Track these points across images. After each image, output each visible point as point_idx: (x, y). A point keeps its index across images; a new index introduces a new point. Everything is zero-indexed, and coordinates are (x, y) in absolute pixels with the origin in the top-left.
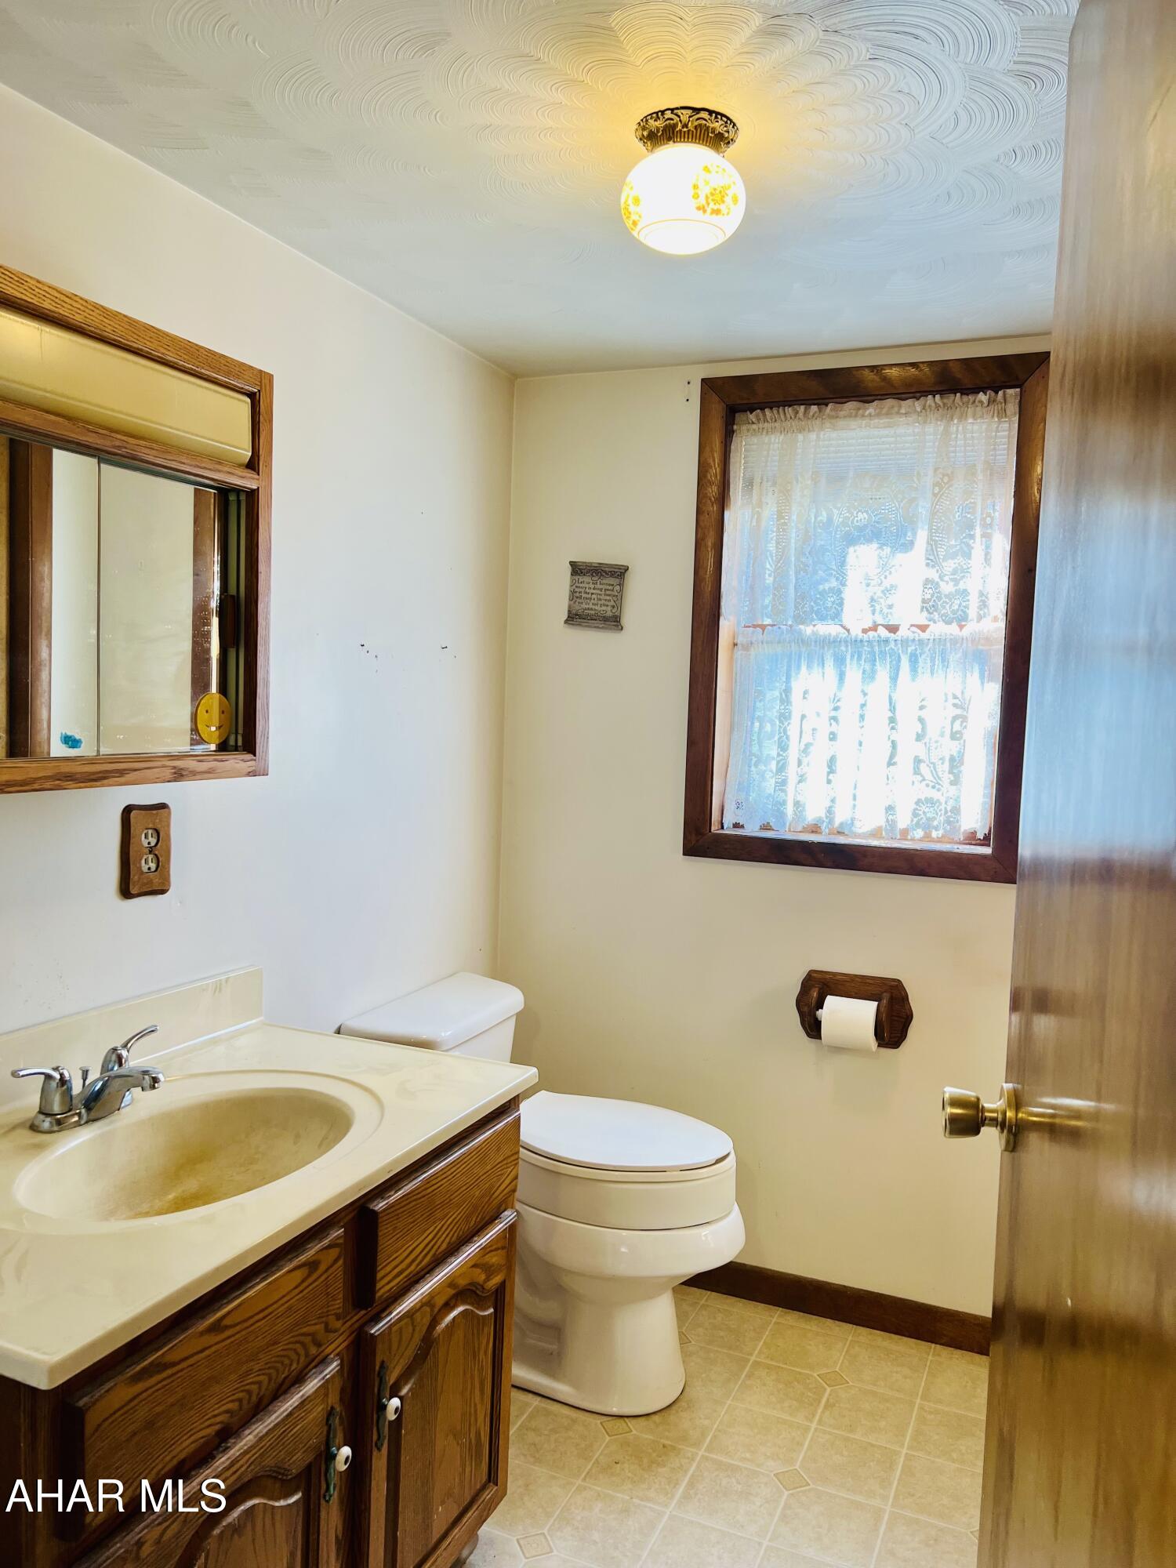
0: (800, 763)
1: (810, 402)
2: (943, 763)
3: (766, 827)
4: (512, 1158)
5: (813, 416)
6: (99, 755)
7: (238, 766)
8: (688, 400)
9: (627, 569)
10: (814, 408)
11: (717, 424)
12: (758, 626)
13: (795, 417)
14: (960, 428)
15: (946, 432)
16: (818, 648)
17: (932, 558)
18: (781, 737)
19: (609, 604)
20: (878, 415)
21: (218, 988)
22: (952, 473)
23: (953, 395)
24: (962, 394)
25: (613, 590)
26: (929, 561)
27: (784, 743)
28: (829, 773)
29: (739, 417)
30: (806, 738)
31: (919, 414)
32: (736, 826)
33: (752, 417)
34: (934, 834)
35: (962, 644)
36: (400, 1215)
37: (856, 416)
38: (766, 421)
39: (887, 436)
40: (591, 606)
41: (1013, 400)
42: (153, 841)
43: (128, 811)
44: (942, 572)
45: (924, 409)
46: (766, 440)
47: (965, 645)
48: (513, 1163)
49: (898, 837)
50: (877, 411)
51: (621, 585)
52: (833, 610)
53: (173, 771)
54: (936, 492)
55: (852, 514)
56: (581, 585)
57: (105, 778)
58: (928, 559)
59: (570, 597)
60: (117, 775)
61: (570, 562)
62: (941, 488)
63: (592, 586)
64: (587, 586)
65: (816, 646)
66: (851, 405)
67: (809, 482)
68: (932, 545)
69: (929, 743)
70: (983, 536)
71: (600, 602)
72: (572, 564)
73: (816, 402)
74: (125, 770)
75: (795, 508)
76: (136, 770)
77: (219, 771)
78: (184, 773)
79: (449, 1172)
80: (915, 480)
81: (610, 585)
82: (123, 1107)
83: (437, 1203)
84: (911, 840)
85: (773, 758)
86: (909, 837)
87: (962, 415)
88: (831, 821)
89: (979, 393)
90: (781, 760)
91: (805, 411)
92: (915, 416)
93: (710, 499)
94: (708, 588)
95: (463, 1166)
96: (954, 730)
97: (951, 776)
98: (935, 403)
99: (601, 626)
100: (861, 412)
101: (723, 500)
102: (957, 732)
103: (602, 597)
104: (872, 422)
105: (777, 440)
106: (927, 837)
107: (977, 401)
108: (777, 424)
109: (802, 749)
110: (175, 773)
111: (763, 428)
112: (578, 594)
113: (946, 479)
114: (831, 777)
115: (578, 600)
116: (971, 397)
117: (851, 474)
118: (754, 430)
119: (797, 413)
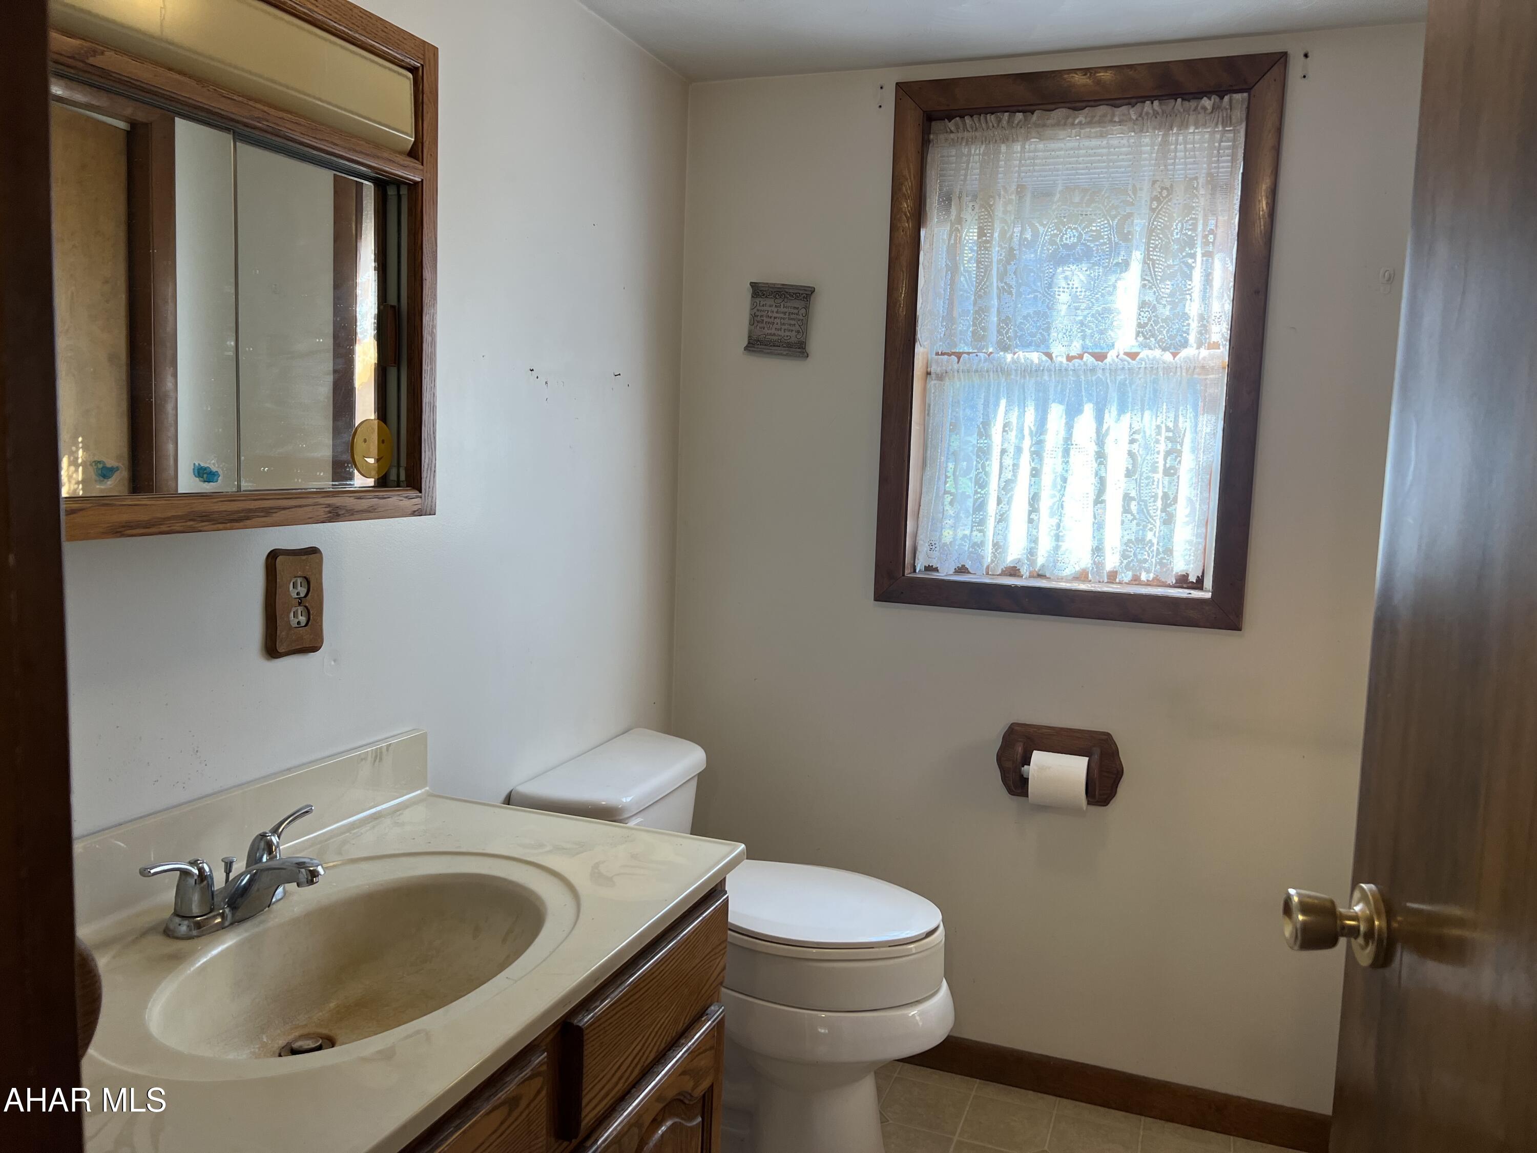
0: (999, 501)
1: (1015, 109)
2: (1154, 501)
3: (962, 570)
4: (720, 948)
5: (1017, 125)
6: (240, 491)
7: (401, 503)
8: (880, 106)
9: (813, 290)
10: (1020, 116)
11: (912, 132)
12: (954, 353)
13: (998, 125)
14: (1181, 138)
15: (1165, 142)
16: (1018, 378)
17: (1149, 279)
18: (979, 473)
19: (793, 328)
20: (1090, 123)
21: (378, 756)
22: (1172, 186)
23: (1172, 101)
24: (1183, 99)
25: (797, 314)
26: (1146, 282)
27: (982, 480)
28: (1030, 513)
29: (935, 125)
30: (1008, 475)
31: (1135, 122)
32: (929, 568)
33: (951, 125)
34: (1144, 577)
35: (1176, 373)
36: (607, 1029)
37: (1065, 124)
38: (965, 129)
39: (1100, 147)
40: (773, 331)
41: (1240, 106)
42: (303, 591)
43: (273, 556)
44: (1159, 295)
45: (1140, 116)
46: (966, 151)
47: (1179, 374)
48: (722, 952)
49: (1106, 580)
50: (1088, 119)
51: (807, 308)
52: (1039, 336)
53: (328, 509)
54: (1154, 207)
55: (1061, 231)
56: (762, 308)
57: (248, 518)
58: (1145, 280)
59: (750, 320)
60: (262, 514)
61: (751, 283)
62: (1159, 203)
63: (776, 310)
64: (770, 309)
65: (1016, 376)
66: (1060, 113)
67: (1013, 197)
68: (1148, 263)
69: (1140, 479)
70: (1203, 255)
71: (783, 327)
72: (754, 285)
73: (1020, 108)
74: (271, 508)
75: (998, 226)
76: (284, 509)
77: (380, 509)
78: (340, 513)
79: (658, 972)
80: (1130, 192)
81: (795, 308)
82: (274, 903)
83: (646, 1008)
84: (1120, 583)
85: (969, 497)
86: (1117, 580)
87: (1182, 122)
88: (1032, 562)
89: (1202, 98)
90: (979, 498)
91: (1009, 119)
92: (1130, 124)
93: (906, 215)
94: (902, 312)
95: (672, 963)
96: (1168, 465)
97: (1164, 514)
98: (1154, 110)
99: (785, 353)
100: (1070, 120)
101: (919, 217)
102: (1171, 468)
103: (786, 321)
104: (1083, 131)
105: (978, 152)
106: (1136, 580)
107: (1199, 108)
108: (978, 134)
109: (1001, 487)
110: (330, 512)
111: (962, 138)
112: (759, 319)
113: (1165, 193)
114: (1033, 516)
115: (760, 325)
116: (1193, 104)
117: (1060, 188)
118: (953, 139)
119: (999, 121)
